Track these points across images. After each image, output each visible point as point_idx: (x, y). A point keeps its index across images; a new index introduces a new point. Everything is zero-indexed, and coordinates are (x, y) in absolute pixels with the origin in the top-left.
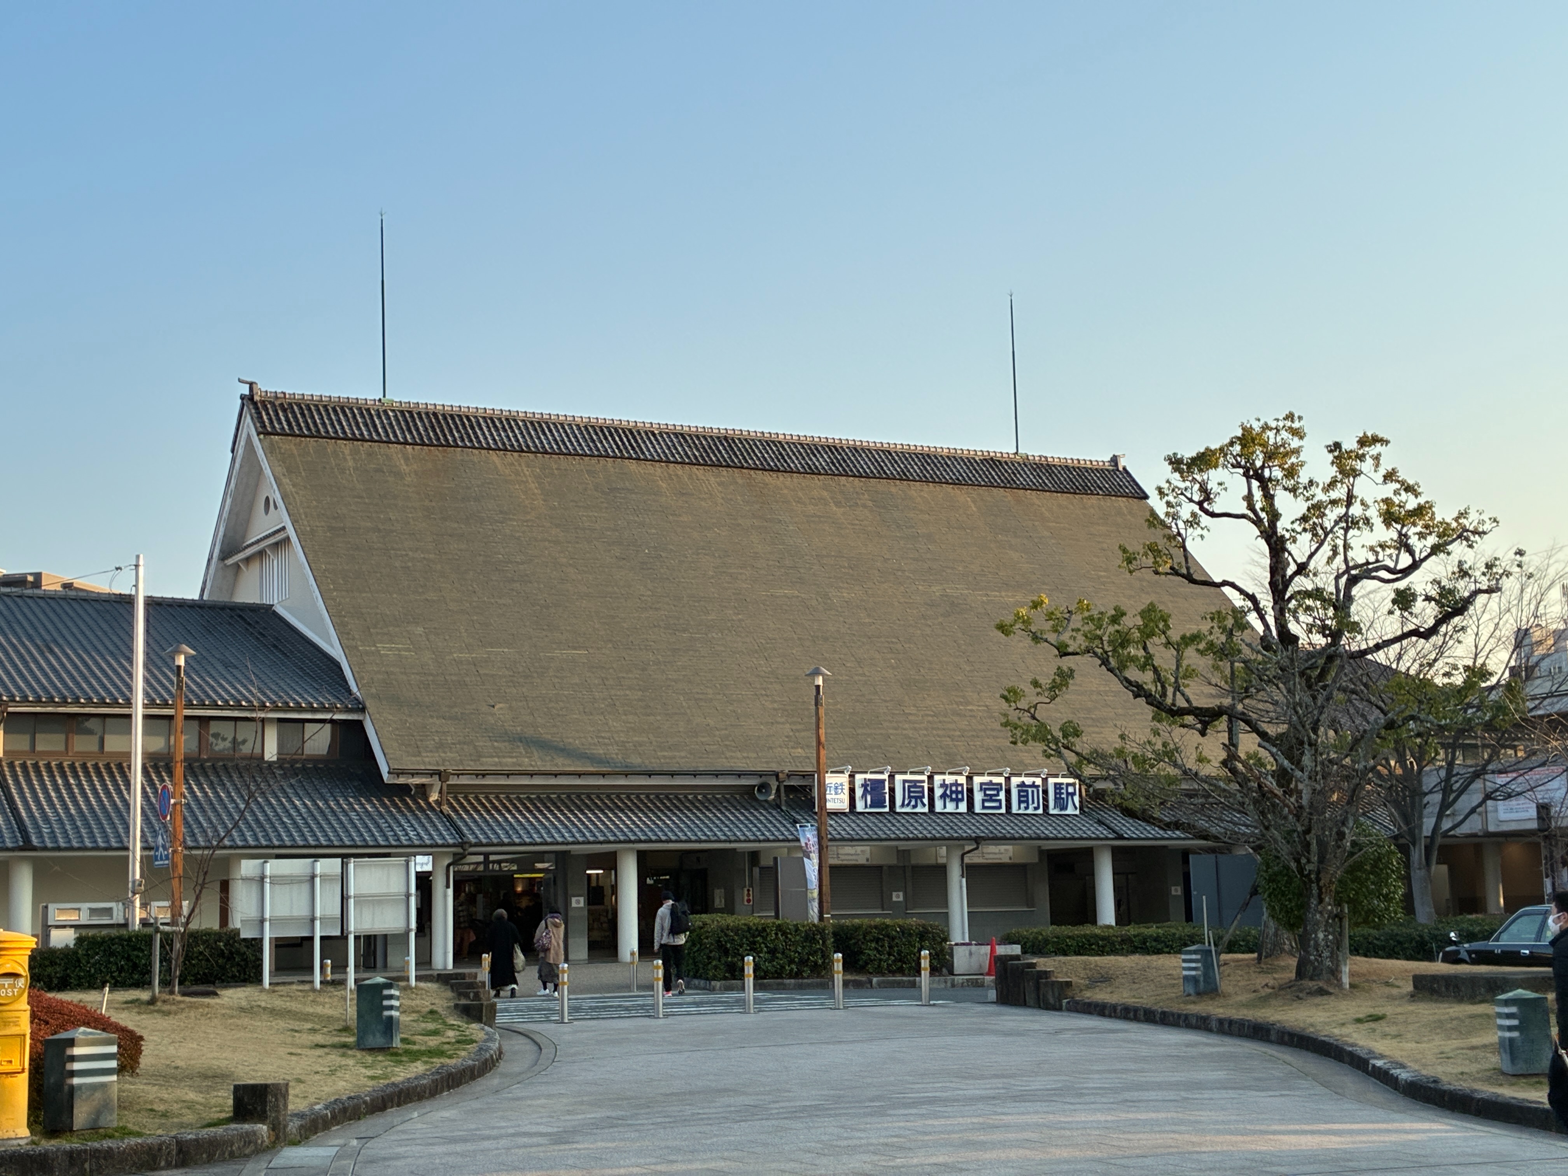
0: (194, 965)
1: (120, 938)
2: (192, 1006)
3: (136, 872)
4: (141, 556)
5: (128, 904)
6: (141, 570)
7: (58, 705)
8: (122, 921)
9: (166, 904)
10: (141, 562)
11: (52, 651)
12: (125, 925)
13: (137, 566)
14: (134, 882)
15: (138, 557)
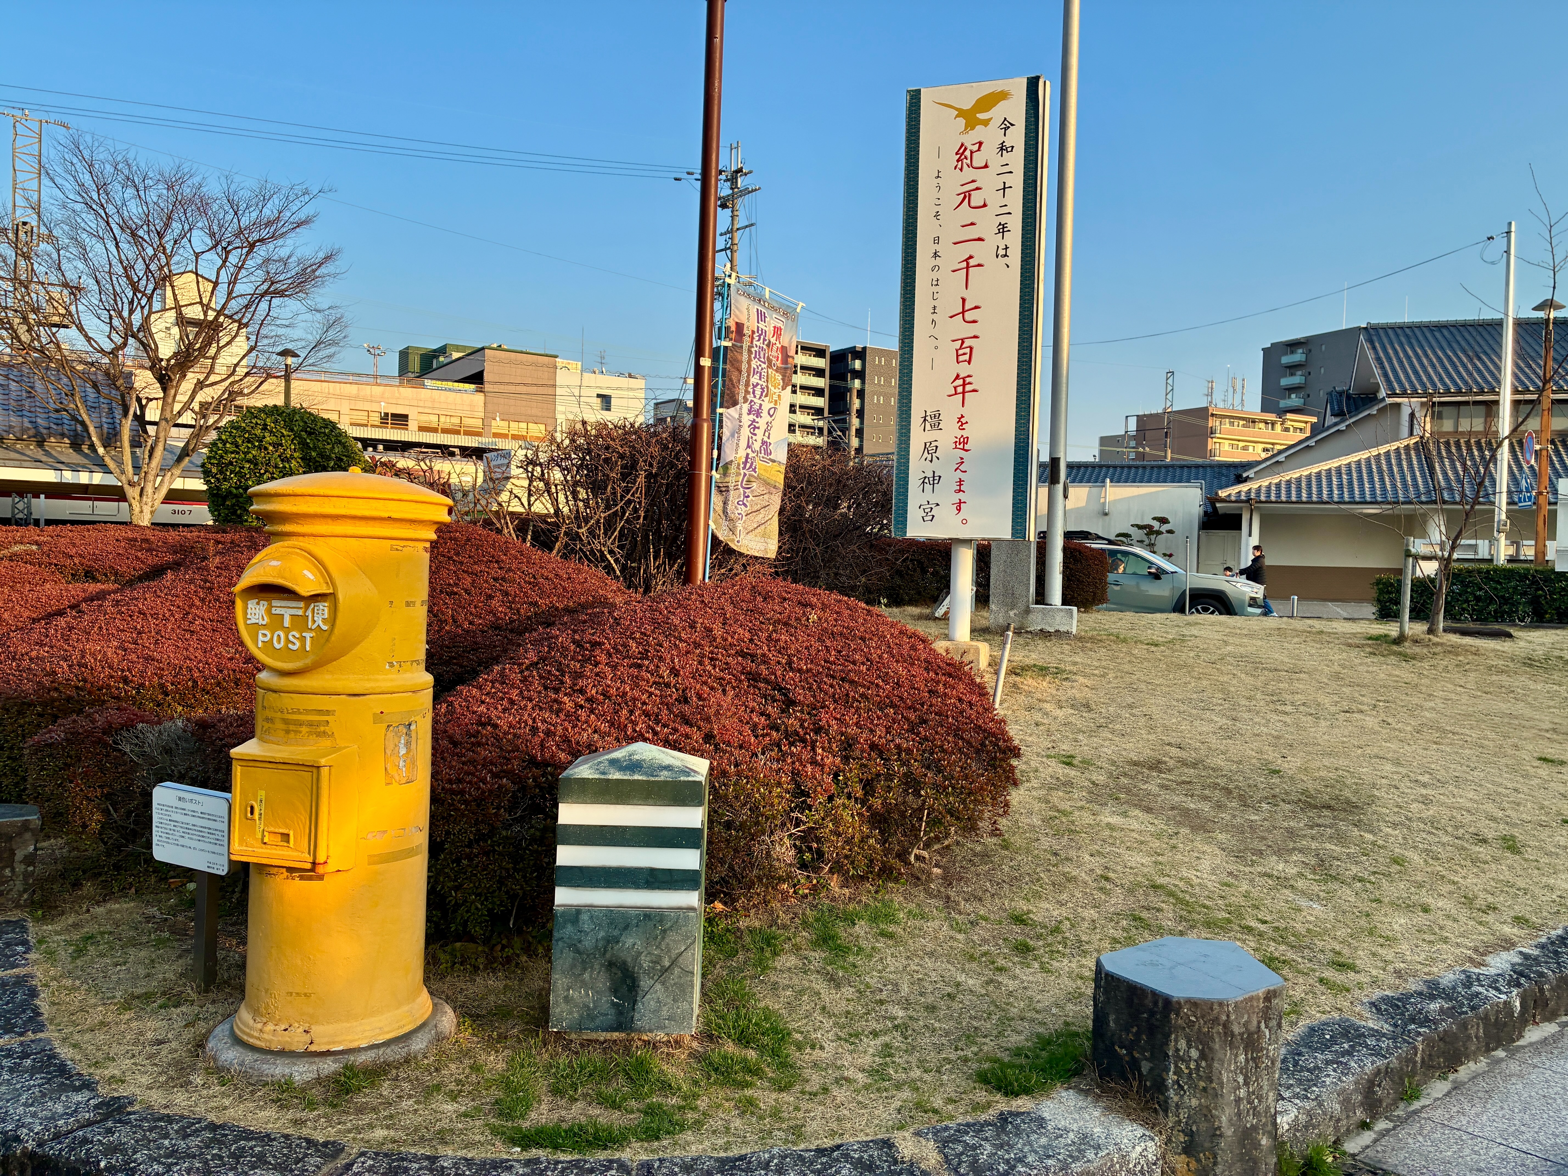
0: (1556, 600)
1: (1479, 571)
2: (1453, 650)
3: (1501, 513)
4: (1513, 223)
5: (1493, 541)
6: (1513, 235)
7: (1476, 394)
8: (1487, 557)
9: (1533, 542)
10: (1513, 229)
11: (1480, 359)
12: (1491, 561)
13: (1509, 233)
14: (1499, 522)
15: (1510, 224)
